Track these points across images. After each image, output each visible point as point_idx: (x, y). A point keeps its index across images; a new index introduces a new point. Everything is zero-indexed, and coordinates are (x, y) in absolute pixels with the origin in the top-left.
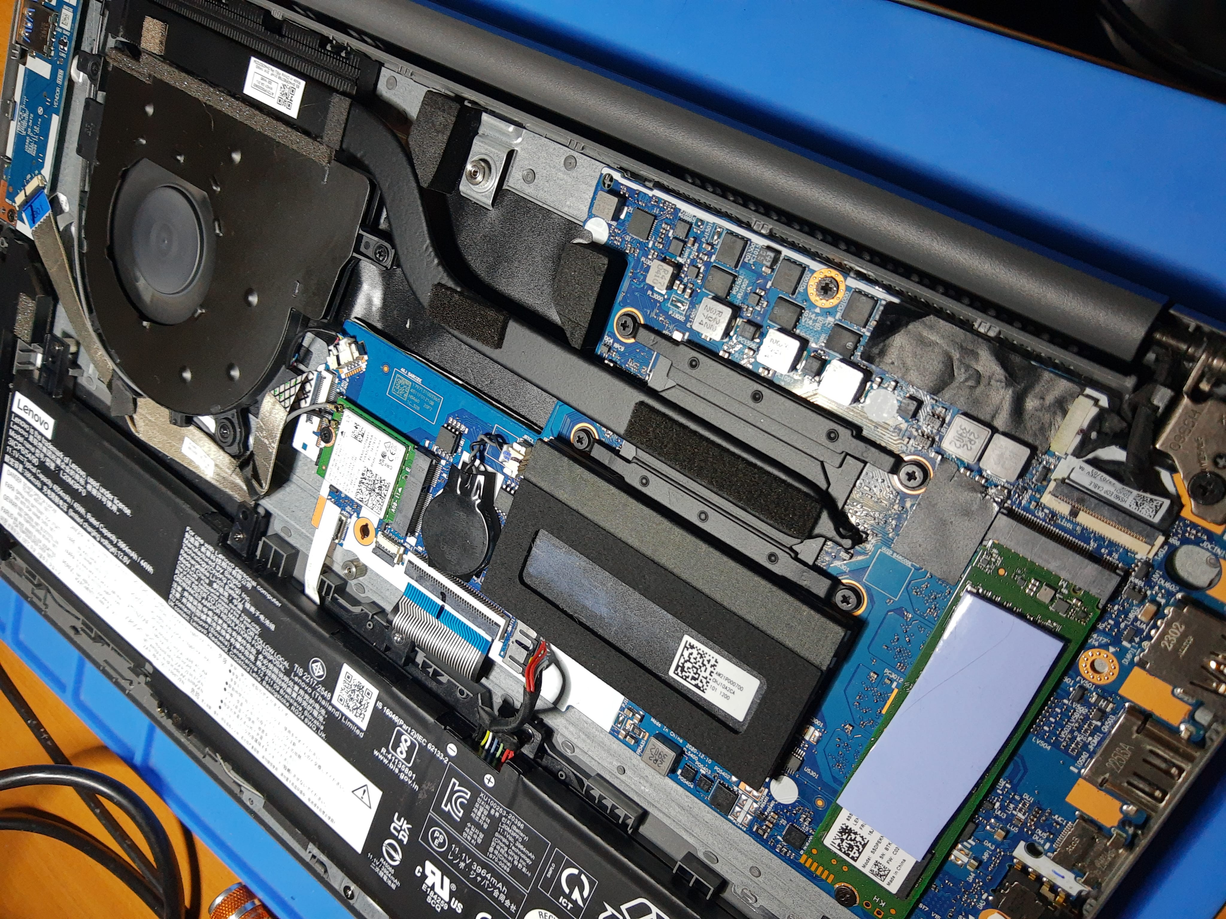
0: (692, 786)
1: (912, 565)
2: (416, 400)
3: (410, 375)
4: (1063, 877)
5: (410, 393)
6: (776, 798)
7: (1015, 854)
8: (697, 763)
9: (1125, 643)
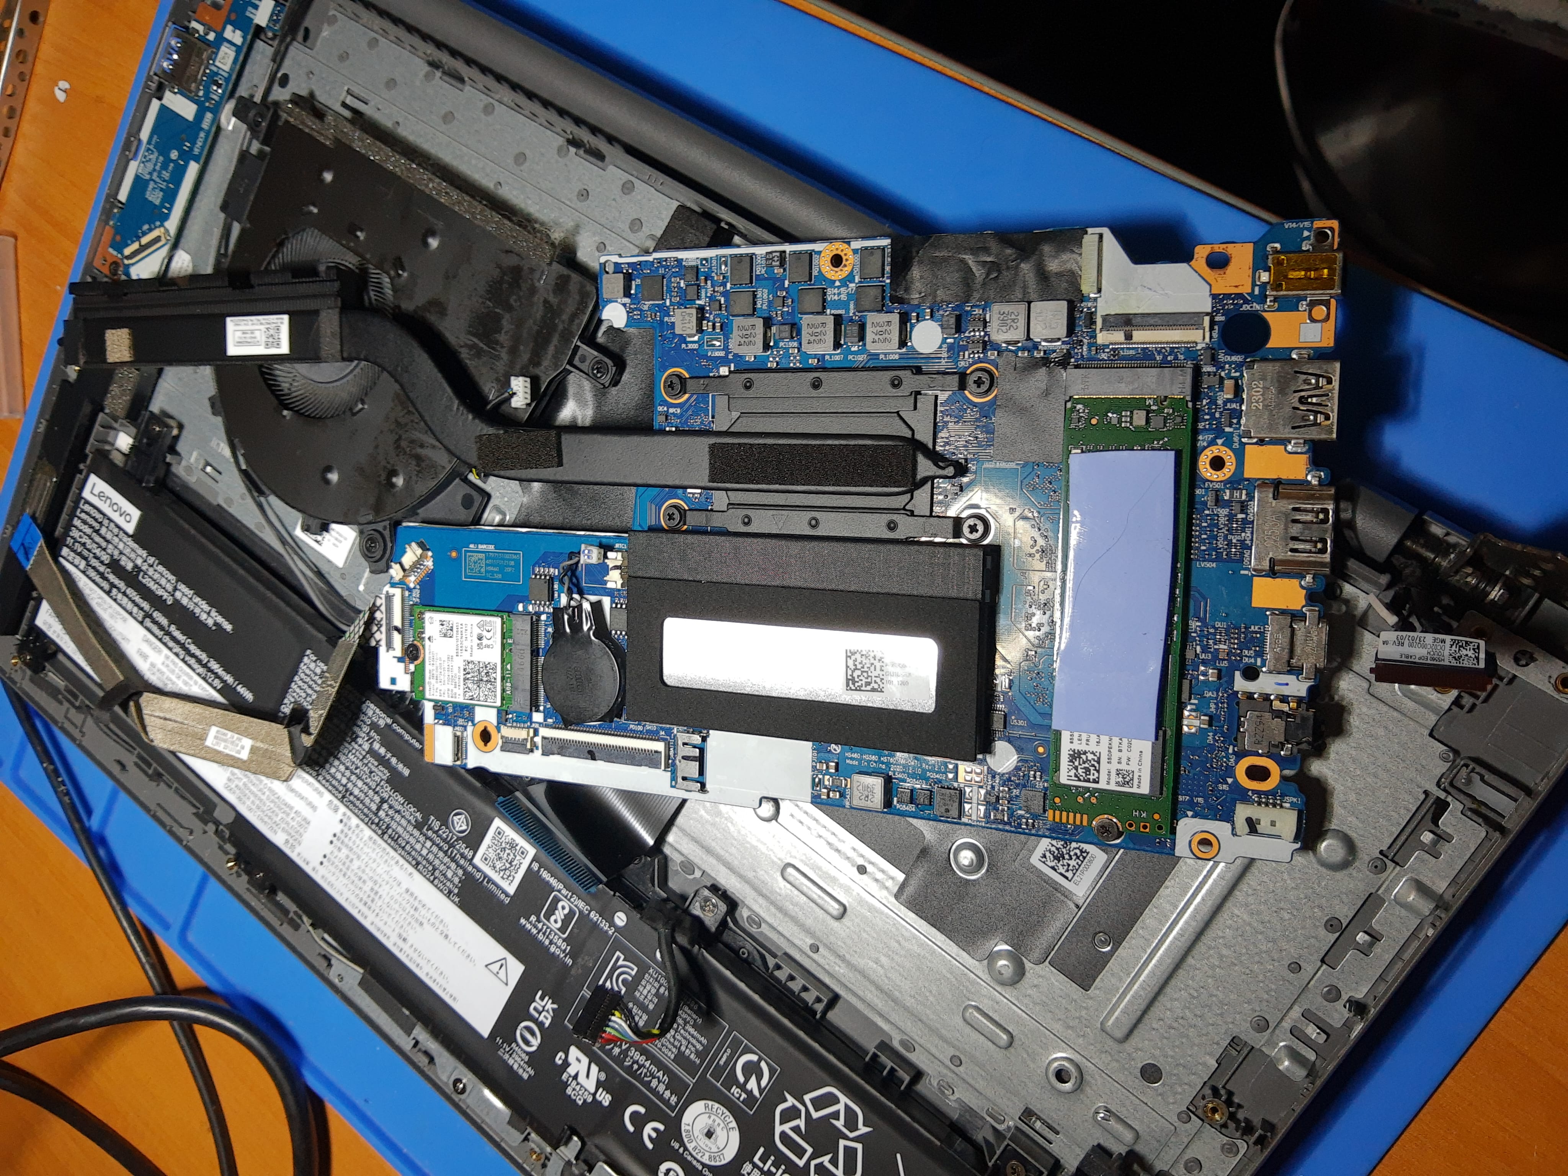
4: (1287, 684)
5: (487, 565)
6: (999, 770)
7: (1236, 688)
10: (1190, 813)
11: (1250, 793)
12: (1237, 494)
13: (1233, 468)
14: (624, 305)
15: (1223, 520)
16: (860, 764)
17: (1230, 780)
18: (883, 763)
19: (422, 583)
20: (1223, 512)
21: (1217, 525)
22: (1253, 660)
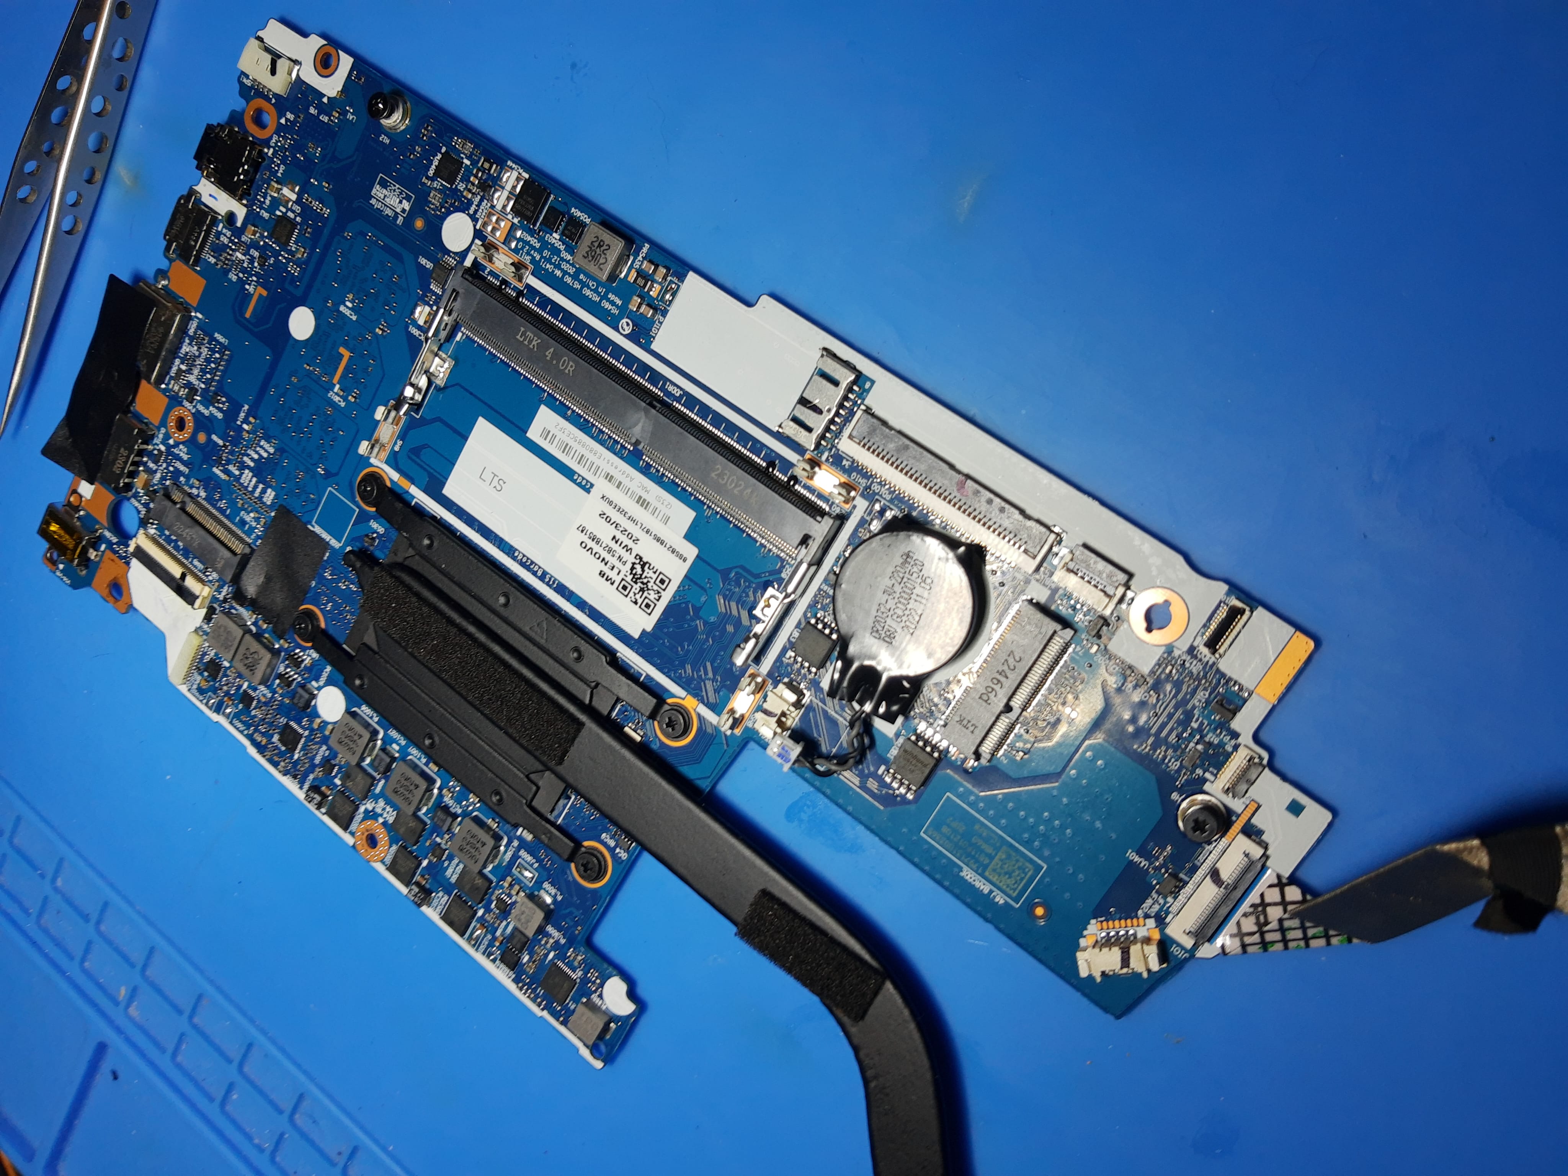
0: (573, 210)
1: (313, 527)
2: (980, 842)
3: (986, 888)
4: (210, 195)
5: (992, 858)
6: (468, 218)
7: (244, 210)
8: (562, 247)
9: (163, 448)
10: (325, 100)
11: (273, 101)
12: (176, 388)
13: (172, 413)
14: (601, 996)
15: (196, 371)
16: (606, 294)
17: (283, 121)
18: (580, 281)
19: (1129, 912)
20: (192, 378)
21: (202, 370)
22: (224, 231)
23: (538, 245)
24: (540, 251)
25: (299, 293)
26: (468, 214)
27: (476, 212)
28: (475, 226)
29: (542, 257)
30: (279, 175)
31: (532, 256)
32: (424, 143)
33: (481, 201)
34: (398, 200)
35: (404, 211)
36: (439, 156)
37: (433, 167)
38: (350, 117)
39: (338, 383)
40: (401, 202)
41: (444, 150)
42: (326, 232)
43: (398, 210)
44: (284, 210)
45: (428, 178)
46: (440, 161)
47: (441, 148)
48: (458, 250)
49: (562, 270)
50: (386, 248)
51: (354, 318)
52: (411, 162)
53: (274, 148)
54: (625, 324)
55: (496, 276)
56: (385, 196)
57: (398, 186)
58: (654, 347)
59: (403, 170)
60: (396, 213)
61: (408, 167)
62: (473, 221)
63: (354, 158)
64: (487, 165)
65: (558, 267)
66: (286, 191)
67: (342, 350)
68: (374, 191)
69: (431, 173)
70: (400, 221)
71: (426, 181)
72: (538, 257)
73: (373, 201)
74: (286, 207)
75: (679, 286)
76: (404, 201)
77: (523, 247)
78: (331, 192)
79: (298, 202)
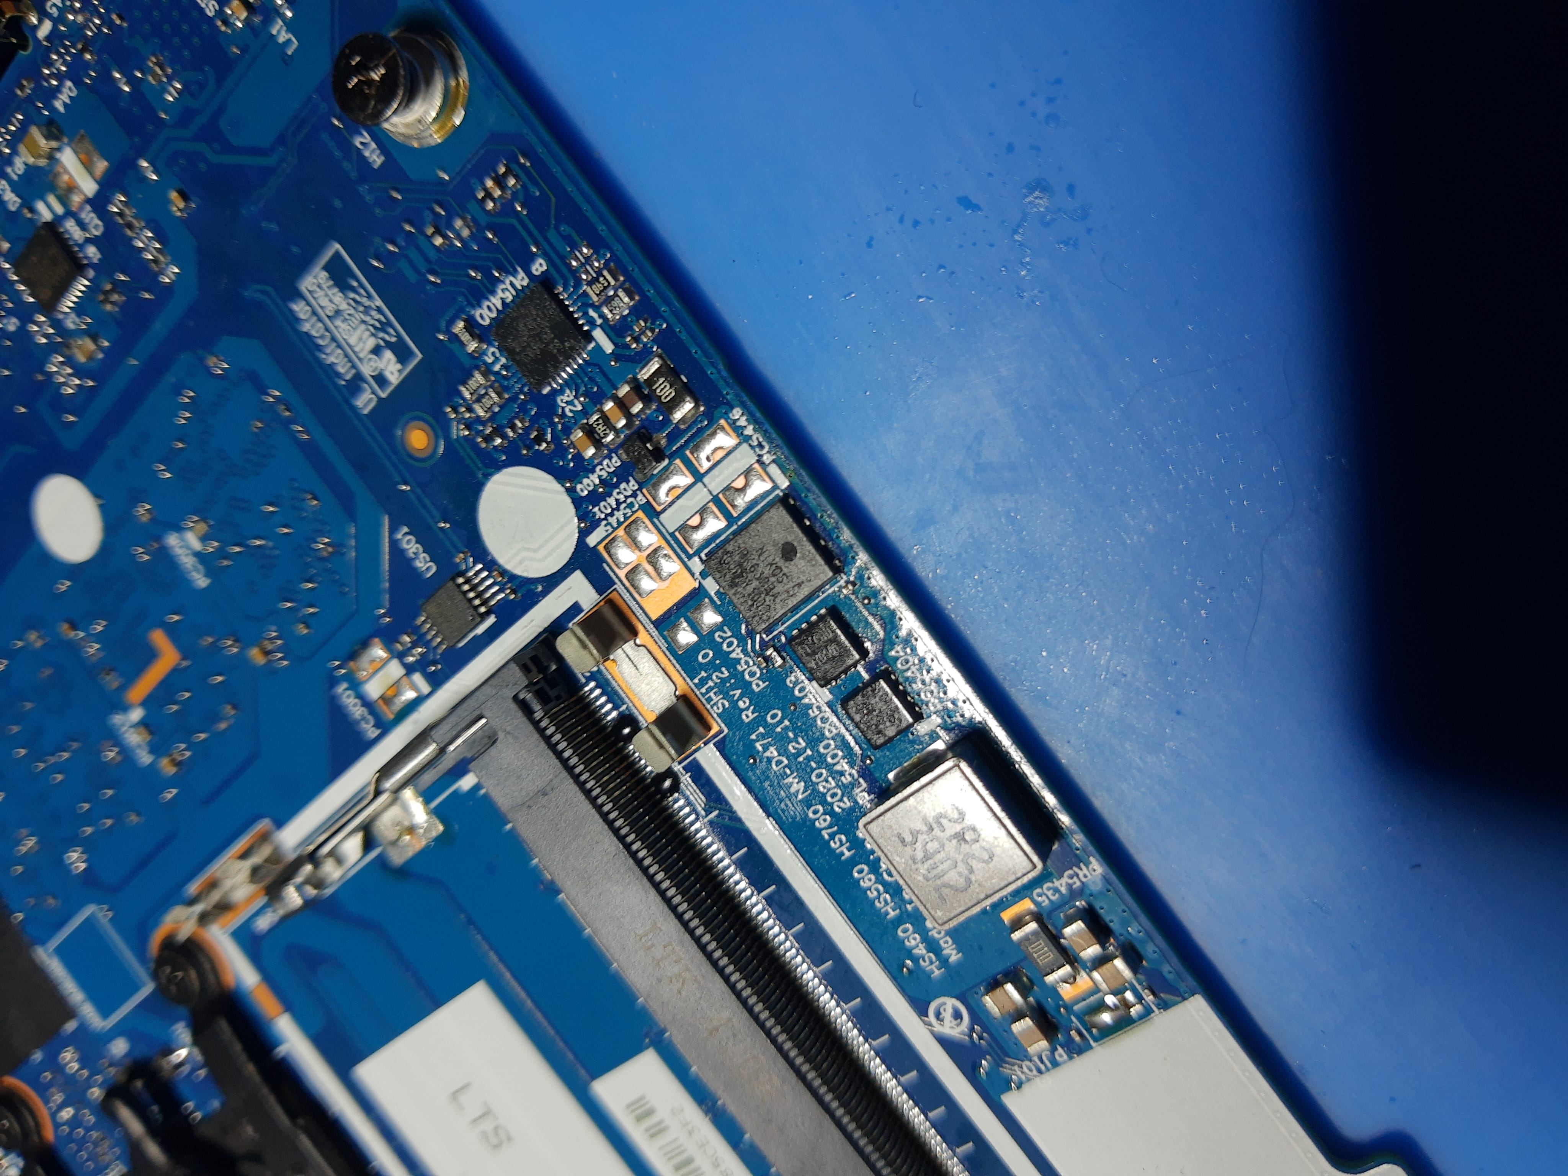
23: (758, 686)
24: (761, 703)
25: (71, 442)
26: (571, 491)
27: (595, 498)
28: (583, 534)
29: (760, 721)
30: (59, 105)
31: (734, 704)
32: (483, 220)
33: (622, 474)
34: (371, 343)
35: (381, 380)
36: (521, 280)
37: (496, 301)
38: (280, 32)
39: (144, 704)
40: (376, 351)
41: (539, 267)
42: (160, 327)
43: (367, 370)
44: (59, 210)
45: (471, 326)
46: (520, 293)
47: (532, 257)
48: (518, 571)
49: (810, 785)
50: (309, 450)
51: (202, 582)
52: (432, 255)
53: (56, 21)
54: (950, 1010)
55: (614, 698)
56: (338, 312)
57: (379, 302)
58: (1011, 1101)
59: (403, 265)
60: (359, 377)
61: (422, 266)
62: (581, 519)
63: (269, 161)
64: (665, 390)
65: (804, 773)
66: (68, 158)
67: (159, 638)
68: (307, 284)
69: (485, 314)
70: (365, 401)
71: (465, 337)
72: (748, 716)
73: (299, 308)
74: (63, 200)
75: (1148, 1012)
76: (388, 355)
77: (711, 667)
78: (188, 223)
79: (98, 203)
